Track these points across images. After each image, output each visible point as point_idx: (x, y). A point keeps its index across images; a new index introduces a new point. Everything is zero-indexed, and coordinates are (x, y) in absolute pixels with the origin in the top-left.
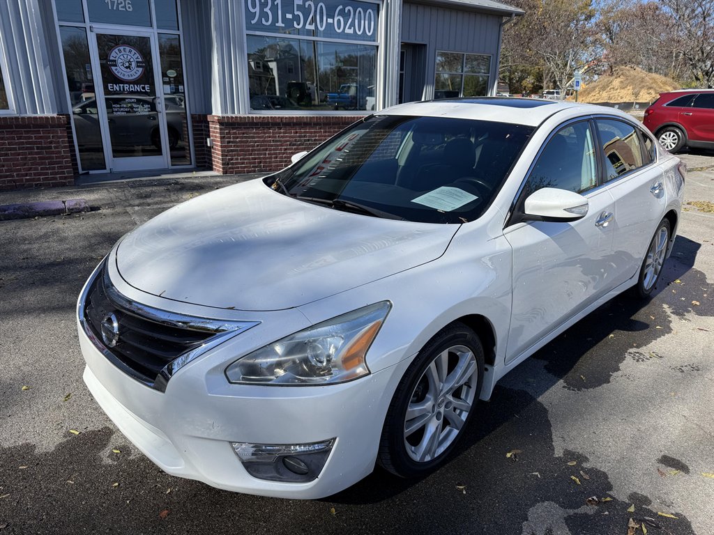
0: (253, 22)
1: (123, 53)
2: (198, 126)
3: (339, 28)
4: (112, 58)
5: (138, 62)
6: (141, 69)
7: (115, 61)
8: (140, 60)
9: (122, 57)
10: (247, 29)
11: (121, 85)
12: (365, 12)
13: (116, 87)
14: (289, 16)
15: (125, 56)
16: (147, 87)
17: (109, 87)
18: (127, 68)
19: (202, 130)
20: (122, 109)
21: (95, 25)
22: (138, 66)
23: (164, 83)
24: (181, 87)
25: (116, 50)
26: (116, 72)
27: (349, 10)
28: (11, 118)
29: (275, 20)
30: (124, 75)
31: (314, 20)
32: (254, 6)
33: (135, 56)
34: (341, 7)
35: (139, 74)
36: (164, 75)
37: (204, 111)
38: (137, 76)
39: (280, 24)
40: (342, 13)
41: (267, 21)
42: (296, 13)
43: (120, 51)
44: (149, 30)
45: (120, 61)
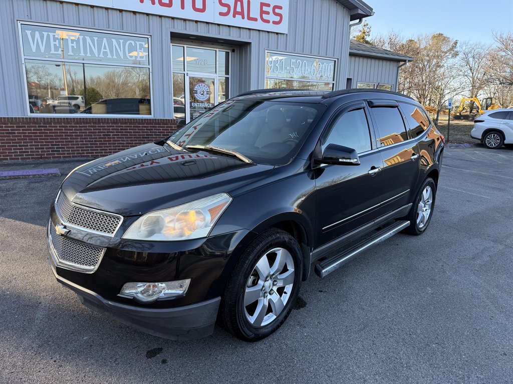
0: (270, 71)
1: (201, 86)
3: (313, 74)
4: (195, 89)
5: (207, 92)
7: (196, 91)
8: (209, 90)
9: (200, 89)
11: (198, 104)
12: (327, 65)
13: (196, 105)
15: (202, 88)
16: (210, 105)
17: (193, 105)
18: (202, 94)
21: (189, 73)
22: (207, 94)
26: (196, 97)
27: (319, 64)
28: (153, 119)
29: (281, 70)
30: (200, 98)
31: (301, 70)
33: (206, 89)
34: (315, 62)
35: (207, 97)
40: (315, 66)
42: (292, 66)
43: (199, 86)
44: (215, 75)
45: (199, 91)
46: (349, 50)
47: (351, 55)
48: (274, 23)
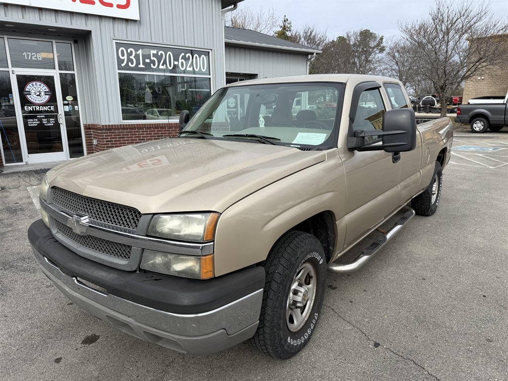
0: (123, 65)
1: (35, 86)
2: (88, 132)
3: (183, 67)
4: (27, 90)
5: (45, 92)
6: (47, 97)
7: (30, 92)
8: (47, 90)
9: (34, 89)
10: (118, 70)
11: (34, 107)
12: (200, 57)
13: (30, 108)
14: (148, 61)
15: (37, 88)
16: (52, 108)
17: (25, 108)
18: (38, 95)
19: (91, 134)
20: (34, 122)
21: (15, 69)
22: (45, 95)
23: (64, 105)
24: (76, 107)
25: (30, 85)
26: (30, 99)
27: (189, 56)
29: (138, 63)
30: (36, 100)
31: (165, 62)
32: (123, 55)
33: (44, 88)
34: (183, 54)
35: (46, 99)
36: (64, 99)
37: (92, 122)
38: (45, 101)
39: (141, 66)
40: (184, 58)
41: (132, 64)
42: (152, 58)
44: (53, 71)
45: (33, 91)
46: (224, 41)
47: (228, 46)
48: (119, 6)
